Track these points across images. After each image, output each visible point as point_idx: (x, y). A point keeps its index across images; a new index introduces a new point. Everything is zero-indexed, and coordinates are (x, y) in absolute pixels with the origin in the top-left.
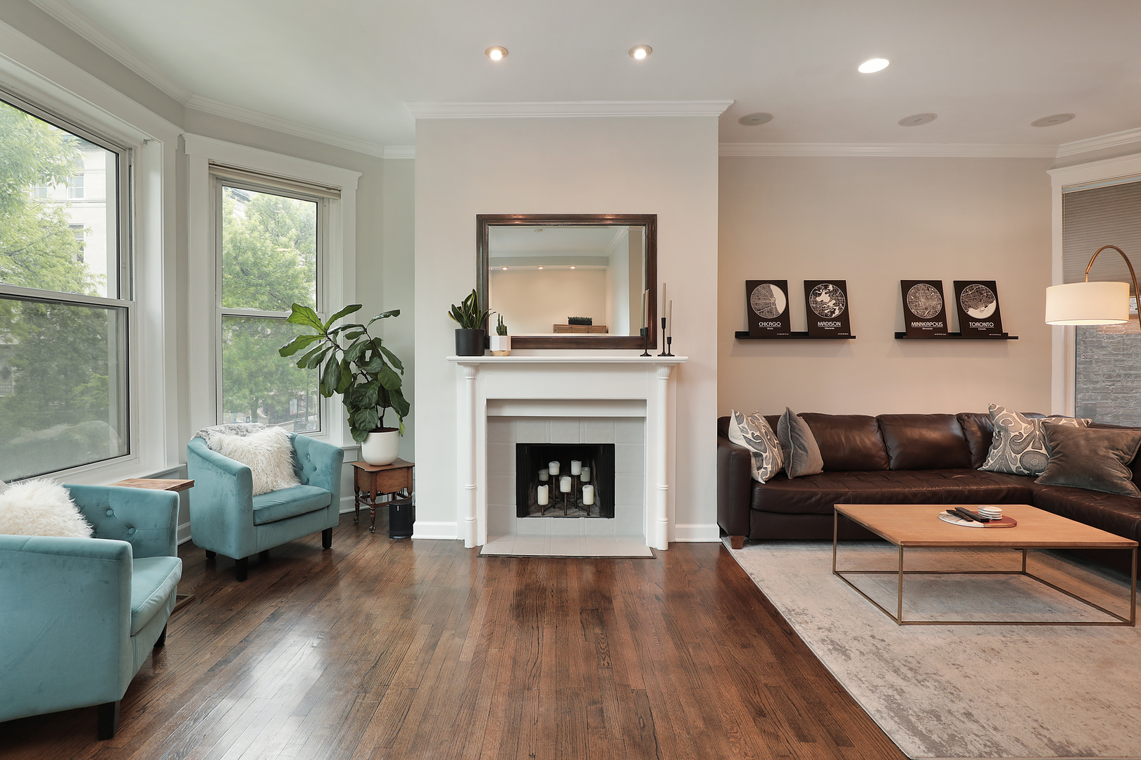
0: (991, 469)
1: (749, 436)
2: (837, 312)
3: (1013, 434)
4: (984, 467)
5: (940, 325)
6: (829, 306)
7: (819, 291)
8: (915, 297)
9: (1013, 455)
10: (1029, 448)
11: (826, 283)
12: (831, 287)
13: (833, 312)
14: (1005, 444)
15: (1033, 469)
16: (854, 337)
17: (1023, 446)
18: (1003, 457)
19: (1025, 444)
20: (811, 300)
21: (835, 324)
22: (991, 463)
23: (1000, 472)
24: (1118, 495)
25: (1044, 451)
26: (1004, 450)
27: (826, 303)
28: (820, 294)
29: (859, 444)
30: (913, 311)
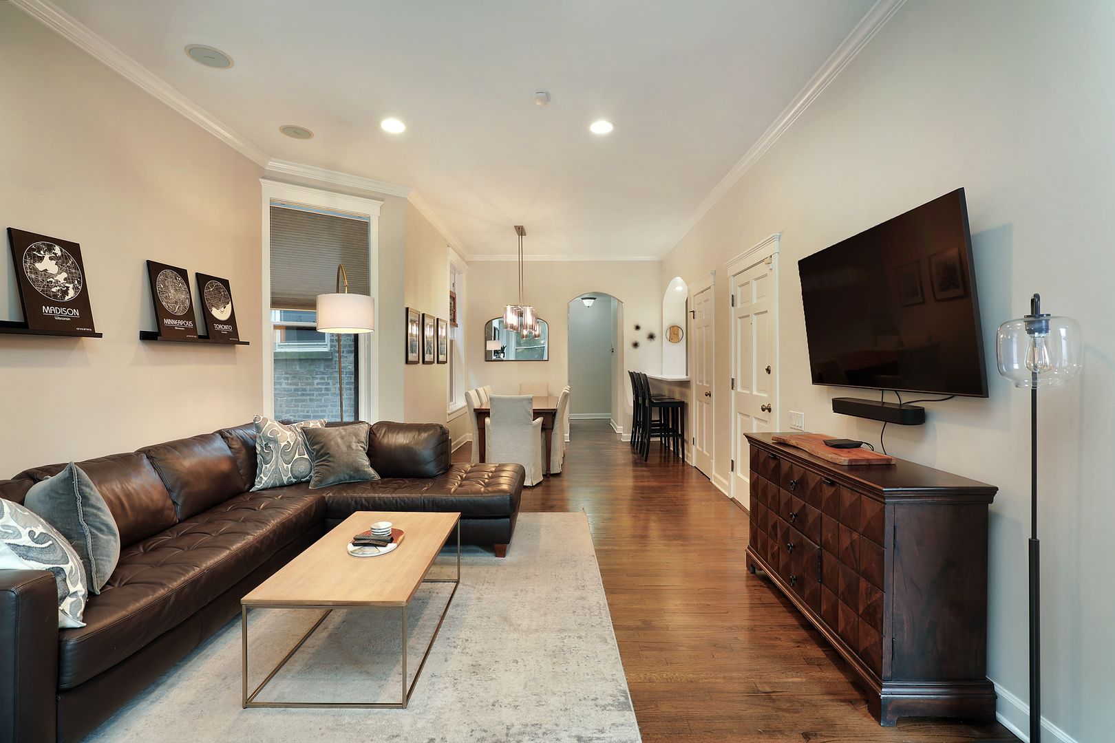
0: (265, 486)
1: (26, 540)
2: (71, 293)
3: (283, 445)
4: (258, 486)
5: (189, 324)
6: (57, 281)
7: (39, 252)
8: (165, 286)
9: (285, 466)
10: (297, 456)
11: (51, 242)
12: (57, 250)
13: (65, 293)
14: (277, 457)
15: (300, 476)
16: (100, 335)
17: (292, 455)
18: (277, 471)
19: (293, 452)
20: (27, 265)
21: (70, 312)
22: (264, 479)
23: (274, 488)
24: (364, 481)
25: (306, 456)
26: (277, 463)
27: (52, 276)
28: (41, 259)
29: (144, 497)
30: (164, 303)
